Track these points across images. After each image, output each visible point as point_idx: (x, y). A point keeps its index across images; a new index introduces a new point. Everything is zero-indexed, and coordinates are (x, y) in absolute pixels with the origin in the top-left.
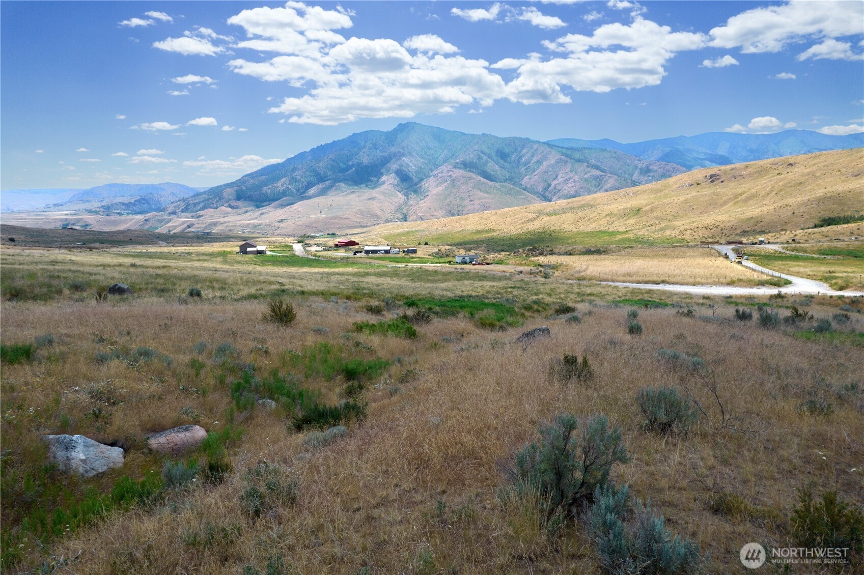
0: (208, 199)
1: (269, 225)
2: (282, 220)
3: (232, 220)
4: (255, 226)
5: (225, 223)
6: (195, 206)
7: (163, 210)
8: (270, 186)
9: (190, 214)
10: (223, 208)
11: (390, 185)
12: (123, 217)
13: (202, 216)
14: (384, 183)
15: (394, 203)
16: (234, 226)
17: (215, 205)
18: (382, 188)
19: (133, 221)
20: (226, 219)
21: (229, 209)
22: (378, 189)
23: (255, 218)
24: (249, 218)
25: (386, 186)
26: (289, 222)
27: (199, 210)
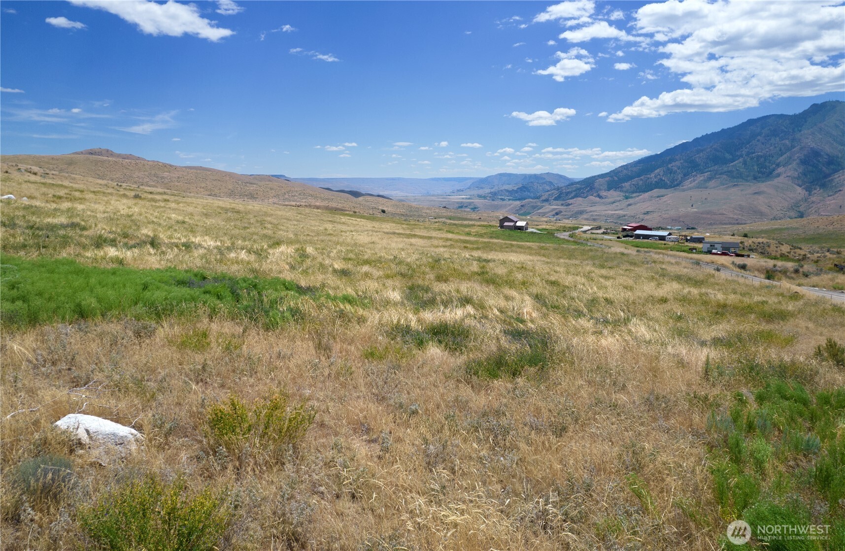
0: (580, 189)
1: (633, 217)
2: (648, 212)
3: (597, 209)
4: (619, 217)
5: (591, 212)
6: (567, 195)
7: (538, 198)
8: (642, 177)
9: (561, 202)
10: (591, 197)
11: (788, 178)
12: (504, 203)
13: (571, 204)
14: (779, 175)
15: (788, 199)
16: (598, 215)
17: (586, 195)
18: (776, 181)
19: (512, 206)
20: (593, 209)
21: (598, 199)
22: (769, 182)
23: (622, 209)
24: (616, 208)
25: (781, 179)
26: (655, 215)
27: (571, 199)
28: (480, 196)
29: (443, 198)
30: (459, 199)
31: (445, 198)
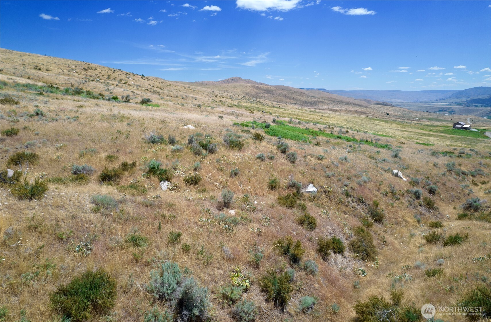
28: (457, 103)
29: (428, 104)
30: (441, 105)
31: (430, 104)
